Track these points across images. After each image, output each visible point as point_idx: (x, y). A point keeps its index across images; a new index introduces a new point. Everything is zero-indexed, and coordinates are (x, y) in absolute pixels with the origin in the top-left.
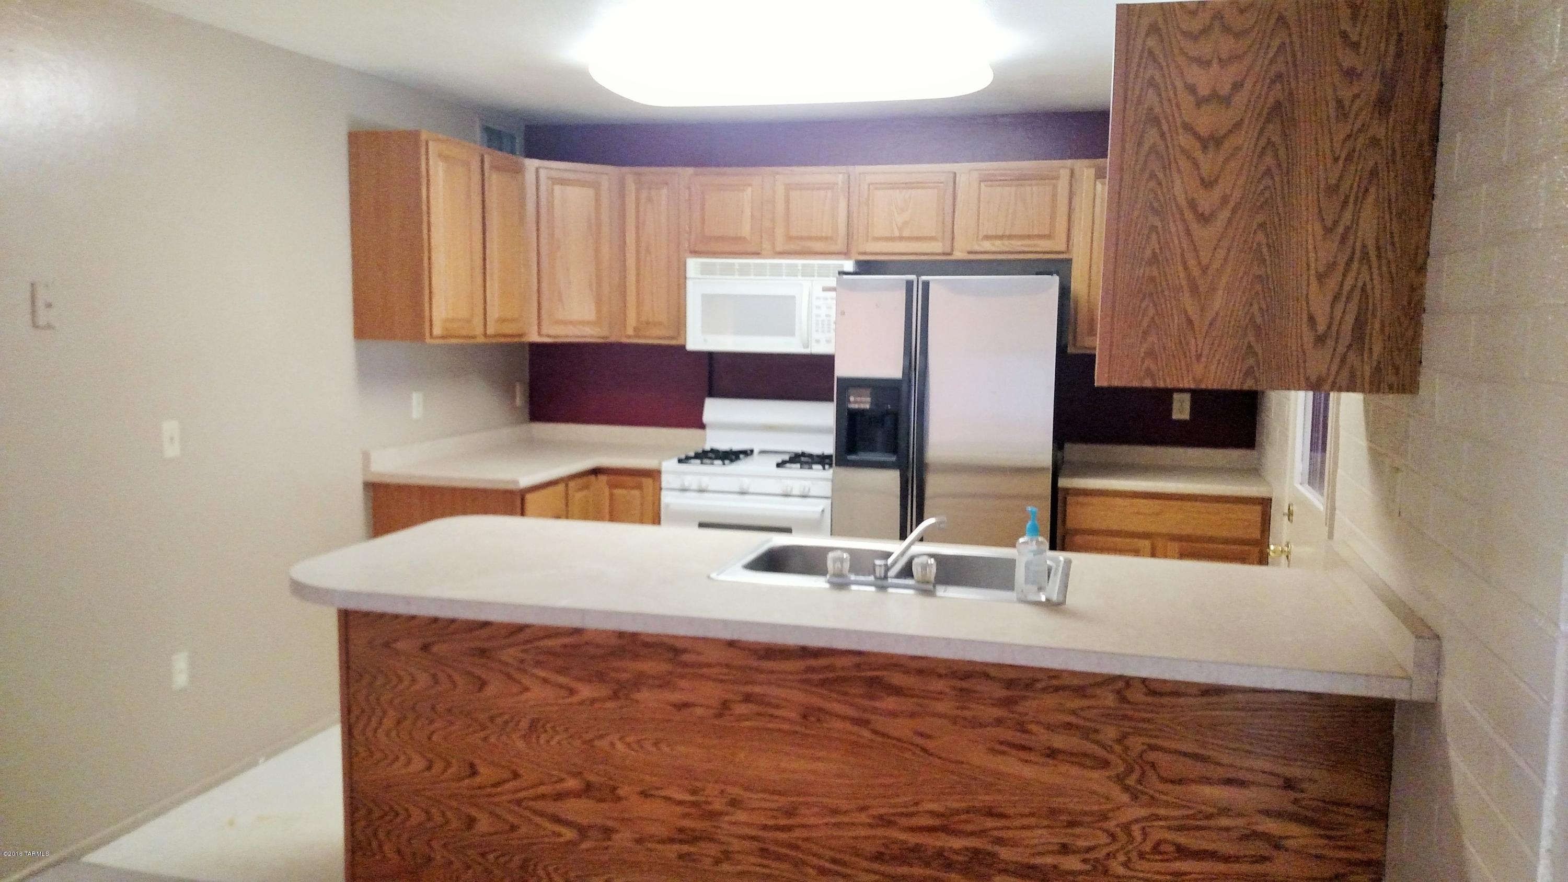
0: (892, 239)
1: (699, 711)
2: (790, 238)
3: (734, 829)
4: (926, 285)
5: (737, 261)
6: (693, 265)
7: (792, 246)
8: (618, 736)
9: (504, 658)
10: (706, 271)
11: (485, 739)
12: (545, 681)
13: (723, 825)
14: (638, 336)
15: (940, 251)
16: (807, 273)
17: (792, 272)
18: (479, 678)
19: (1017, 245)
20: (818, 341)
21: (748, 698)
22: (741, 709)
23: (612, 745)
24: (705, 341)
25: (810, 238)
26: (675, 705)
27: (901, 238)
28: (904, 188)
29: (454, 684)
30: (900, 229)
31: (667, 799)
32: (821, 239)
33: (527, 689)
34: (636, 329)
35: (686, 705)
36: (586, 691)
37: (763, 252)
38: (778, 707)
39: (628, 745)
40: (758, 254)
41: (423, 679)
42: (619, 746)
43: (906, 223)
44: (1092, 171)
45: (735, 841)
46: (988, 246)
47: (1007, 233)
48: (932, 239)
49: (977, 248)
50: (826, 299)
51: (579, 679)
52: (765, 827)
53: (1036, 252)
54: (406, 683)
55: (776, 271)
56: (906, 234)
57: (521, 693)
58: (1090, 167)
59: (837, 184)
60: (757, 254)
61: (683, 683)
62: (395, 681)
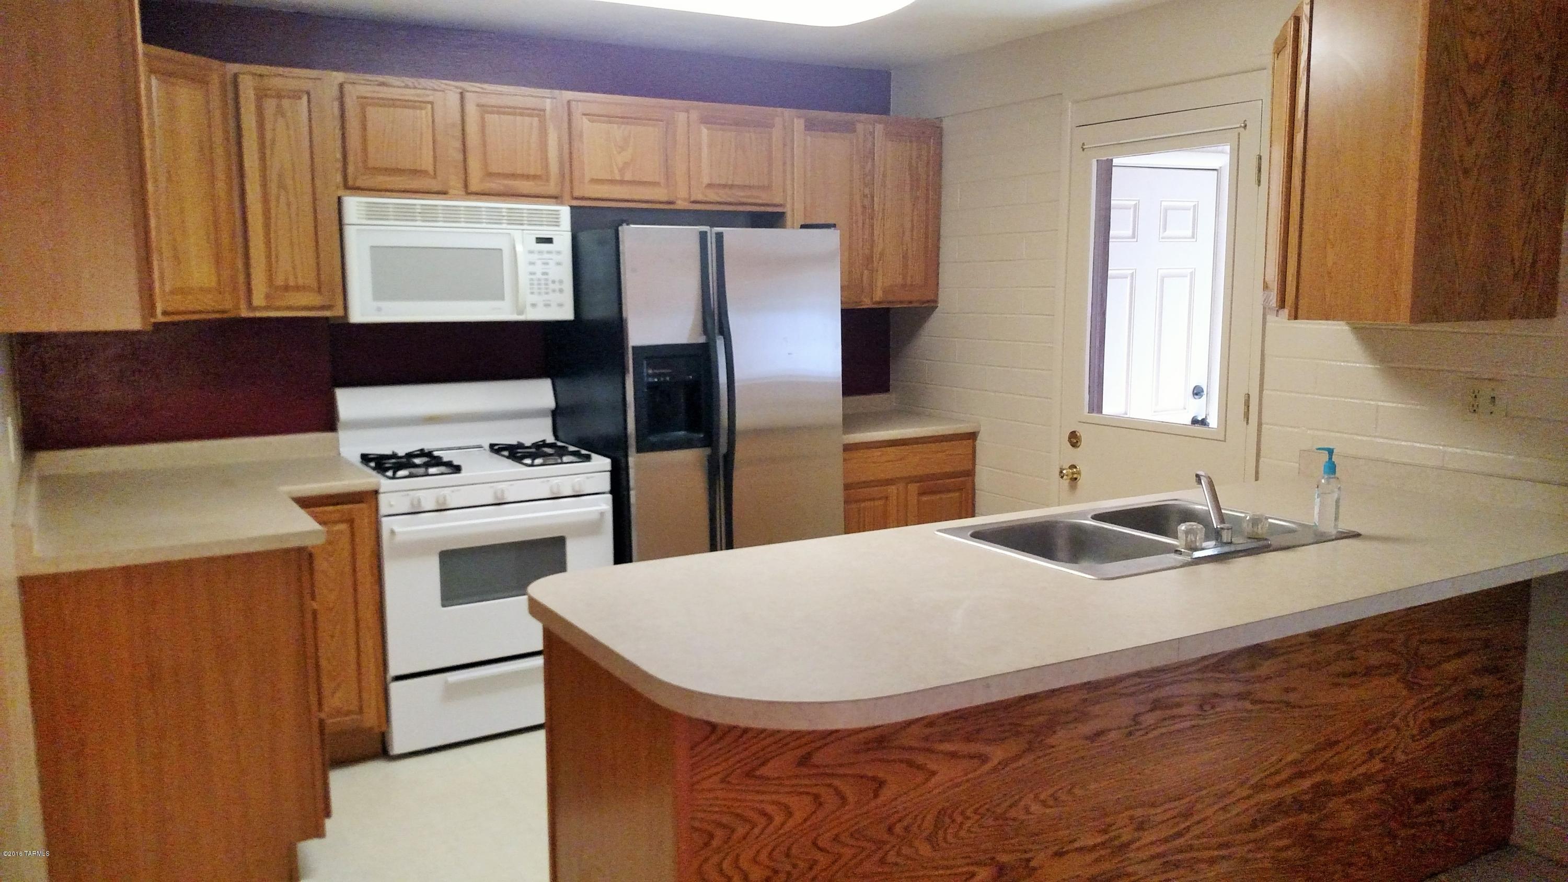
0: (612, 182)
1: (1113, 735)
2: (490, 175)
3: (1143, 855)
4: (720, 237)
5: (418, 202)
6: (354, 206)
7: (493, 185)
8: (1032, 796)
9: (905, 742)
10: (374, 214)
11: (882, 861)
12: (953, 755)
13: (1132, 855)
14: (267, 308)
15: (665, 199)
16: (515, 220)
17: (495, 218)
18: (874, 779)
19: (740, 195)
20: (534, 305)
21: (1156, 705)
22: (1149, 719)
23: (1027, 811)
24: (379, 309)
25: (513, 176)
26: (1087, 738)
27: (622, 182)
28: (623, 123)
29: (843, 799)
30: (622, 171)
31: (1080, 850)
32: (527, 177)
33: (934, 773)
34: (268, 297)
35: (1099, 734)
36: (997, 754)
37: (451, 191)
38: (1179, 705)
39: (1044, 803)
40: (445, 193)
41: (801, 806)
42: (1034, 808)
43: (626, 165)
44: (802, 121)
45: (1141, 866)
46: (712, 196)
47: (730, 183)
48: (655, 184)
49: (700, 197)
50: (540, 252)
51: (989, 742)
52: (1166, 840)
53: (755, 204)
54: (778, 820)
55: (474, 217)
56: (628, 177)
57: (927, 780)
58: (799, 117)
59: (544, 110)
60: (442, 193)
61: (1096, 709)
62: (763, 821)
